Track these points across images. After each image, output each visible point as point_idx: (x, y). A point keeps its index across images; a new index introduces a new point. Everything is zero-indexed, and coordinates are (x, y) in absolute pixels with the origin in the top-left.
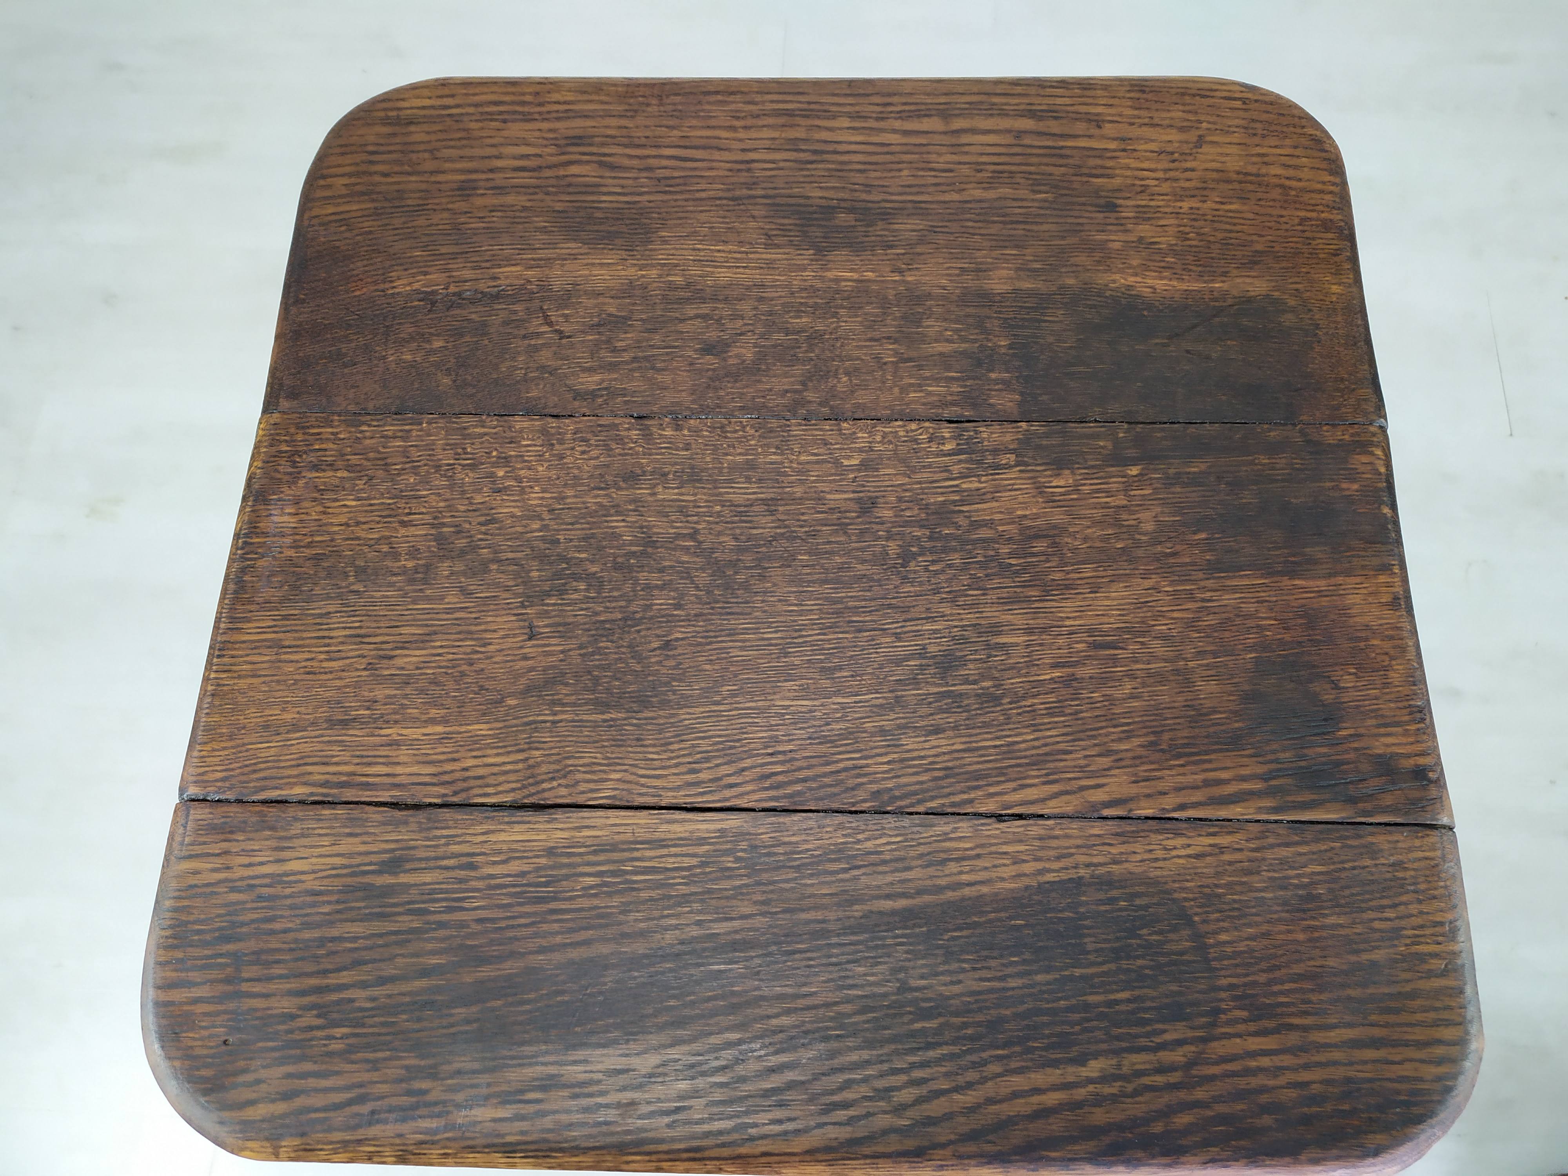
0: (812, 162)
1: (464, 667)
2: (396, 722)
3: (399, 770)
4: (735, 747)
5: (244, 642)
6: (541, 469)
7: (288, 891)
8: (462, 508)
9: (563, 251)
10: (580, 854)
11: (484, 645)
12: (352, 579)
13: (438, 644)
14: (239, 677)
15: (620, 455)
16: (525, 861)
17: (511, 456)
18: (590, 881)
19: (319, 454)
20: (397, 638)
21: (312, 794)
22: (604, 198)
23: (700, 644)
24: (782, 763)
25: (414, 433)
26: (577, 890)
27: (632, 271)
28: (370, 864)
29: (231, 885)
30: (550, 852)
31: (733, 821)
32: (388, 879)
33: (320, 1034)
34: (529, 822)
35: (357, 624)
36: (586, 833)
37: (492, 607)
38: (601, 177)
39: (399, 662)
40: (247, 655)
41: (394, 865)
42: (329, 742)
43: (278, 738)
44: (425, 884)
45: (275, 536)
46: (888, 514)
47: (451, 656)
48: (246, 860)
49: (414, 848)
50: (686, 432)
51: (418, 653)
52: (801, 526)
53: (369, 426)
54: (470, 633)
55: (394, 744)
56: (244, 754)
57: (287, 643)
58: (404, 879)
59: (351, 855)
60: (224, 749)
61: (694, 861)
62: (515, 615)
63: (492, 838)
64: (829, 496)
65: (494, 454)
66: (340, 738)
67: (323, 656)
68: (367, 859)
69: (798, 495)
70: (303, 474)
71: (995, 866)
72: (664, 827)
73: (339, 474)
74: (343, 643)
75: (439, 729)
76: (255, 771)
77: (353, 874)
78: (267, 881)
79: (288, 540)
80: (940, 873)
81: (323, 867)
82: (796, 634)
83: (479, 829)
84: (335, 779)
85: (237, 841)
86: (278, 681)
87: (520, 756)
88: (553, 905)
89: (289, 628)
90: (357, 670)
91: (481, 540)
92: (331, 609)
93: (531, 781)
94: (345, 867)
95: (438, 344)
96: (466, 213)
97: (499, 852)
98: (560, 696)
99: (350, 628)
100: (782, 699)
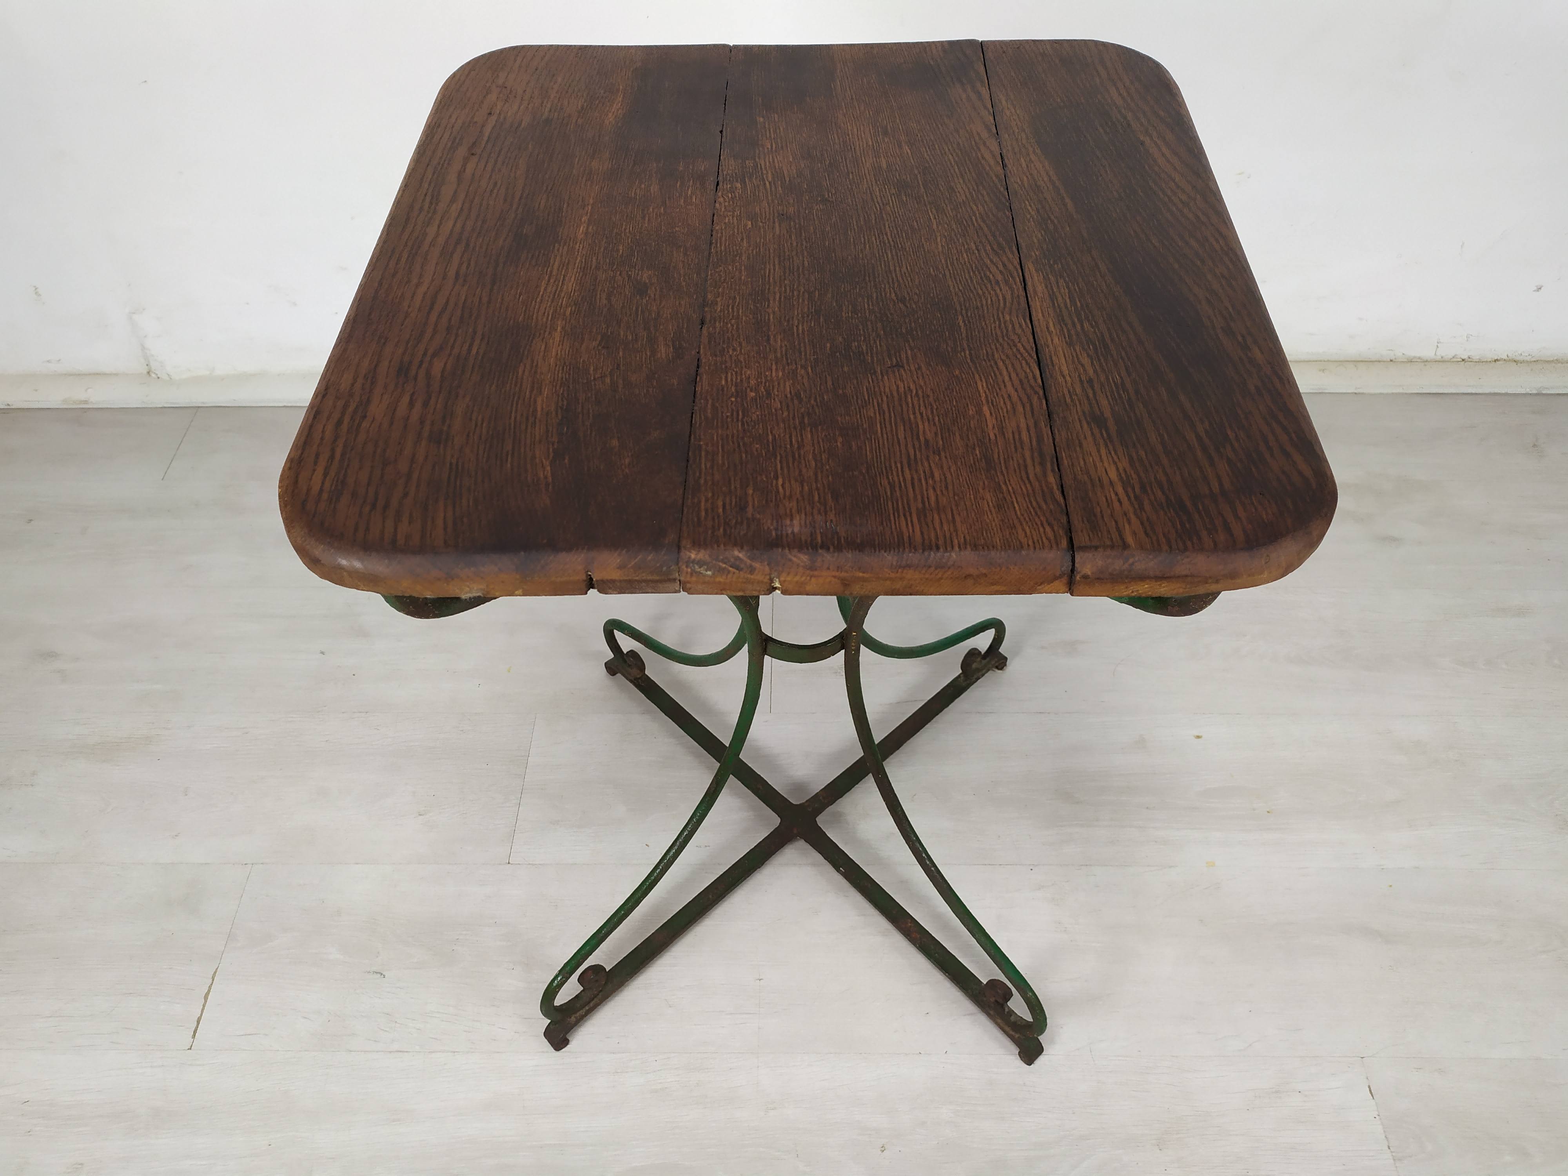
0: (467, 245)
1: (931, 399)
2: (983, 431)
3: (1023, 425)
4: (976, 267)
5: (922, 533)
6: (749, 372)
7: (1134, 476)
8: (786, 414)
9: (527, 373)
10: (1068, 331)
11: (911, 391)
12: (856, 473)
13: (912, 417)
14: (956, 531)
15: (737, 331)
16: (1080, 356)
17: (736, 390)
18: (1086, 325)
19: (728, 507)
20: (909, 440)
21: (1053, 471)
22: (474, 351)
23: (899, 285)
24: (984, 247)
25: (710, 448)
26: (1095, 331)
27: (557, 336)
28: (1102, 434)
29: (1138, 511)
30: (1070, 344)
31: (1030, 267)
32: (1111, 423)
33: (1236, 445)
34: (1051, 357)
35: (899, 465)
36: (1052, 328)
37: (877, 389)
38: (450, 355)
39: (930, 436)
40: (935, 529)
41: (1098, 420)
42: (1006, 468)
43: (1008, 498)
44: (1110, 404)
45: (814, 527)
46: (791, 210)
47: (922, 408)
48: (1116, 504)
49: (1084, 412)
50: (719, 299)
51: (921, 427)
52: (802, 245)
53: (700, 477)
54: (900, 400)
55: (1002, 429)
56: (1026, 515)
57: (920, 505)
58: (1108, 414)
59: (1097, 444)
60: (1024, 530)
61: (1061, 282)
62: (883, 376)
63: (1066, 372)
64: (778, 232)
65: (733, 399)
66: (1002, 462)
67: (930, 482)
68: (1098, 435)
69: (776, 246)
70: (750, 516)
71: (1036, 169)
72: (1040, 295)
73: (750, 492)
74: (917, 471)
75: (985, 409)
76: (1040, 507)
77: (1112, 441)
78: (1129, 490)
79: (819, 518)
80: (1046, 188)
81: (1110, 459)
82: (888, 245)
83: (1061, 379)
84: (1037, 460)
85: (1101, 512)
86: (957, 505)
87: (1001, 364)
88: (1109, 341)
89: (906, 506)
90: (940, 459)
91: (816, 400)
92: (885, 482)
93: (1019, 356)
94: (1106, 446)
95: (615, 443)
96: (468, 436)
97: (1076, 369)
98: (949, 349)
99: (902, 468)
100: (937, 248)
